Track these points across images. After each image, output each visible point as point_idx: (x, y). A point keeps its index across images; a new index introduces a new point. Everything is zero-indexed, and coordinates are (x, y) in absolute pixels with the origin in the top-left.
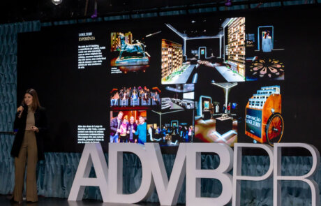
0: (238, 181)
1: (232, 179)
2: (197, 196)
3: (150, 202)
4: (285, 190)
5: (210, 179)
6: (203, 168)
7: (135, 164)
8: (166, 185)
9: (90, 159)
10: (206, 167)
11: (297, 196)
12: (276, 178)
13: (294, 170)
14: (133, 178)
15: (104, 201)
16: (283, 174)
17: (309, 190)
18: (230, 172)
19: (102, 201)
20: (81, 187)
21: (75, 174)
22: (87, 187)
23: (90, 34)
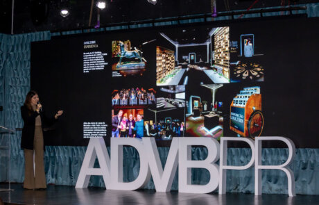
0: (224, 170)
1: (218, 169)
2: (188, 184)
3: (147, 189)
4: (265, 178)
5: (200, 169)
6: (193, 159)
7: (134, 156)
8: (161, 174)
9: (94, 152)
10: (196, 158)
11: (275, 183)
12: (258, 167)
13: (272, 160)
14: (132, 169)
15: (108, 187)
16: (263, 164)
17: (286, 177)
18: (217, 162)
19: (105, 189)
20: (87, 176)
21: (81, 165)
22: (92, 176)
23: (94, 42)
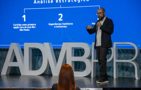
0: (94, 62)
1: (91, 61)
3: (46, 74)
4: (120, 67)
5: (79, 62)
6: (75, 56)
7: (39, 54)
8: (56, 65)
9: (13, 52)
10: (77, 55)
11: (126, 70)
12: (115, 61)
13: (124, 57)
14: (37, 62)
15: (22, 74)
16: (119, 59)
17: (133, 67)
18: (90, 58)
19: (20, 75)
20: (9, 67)
21: (5, 60)
